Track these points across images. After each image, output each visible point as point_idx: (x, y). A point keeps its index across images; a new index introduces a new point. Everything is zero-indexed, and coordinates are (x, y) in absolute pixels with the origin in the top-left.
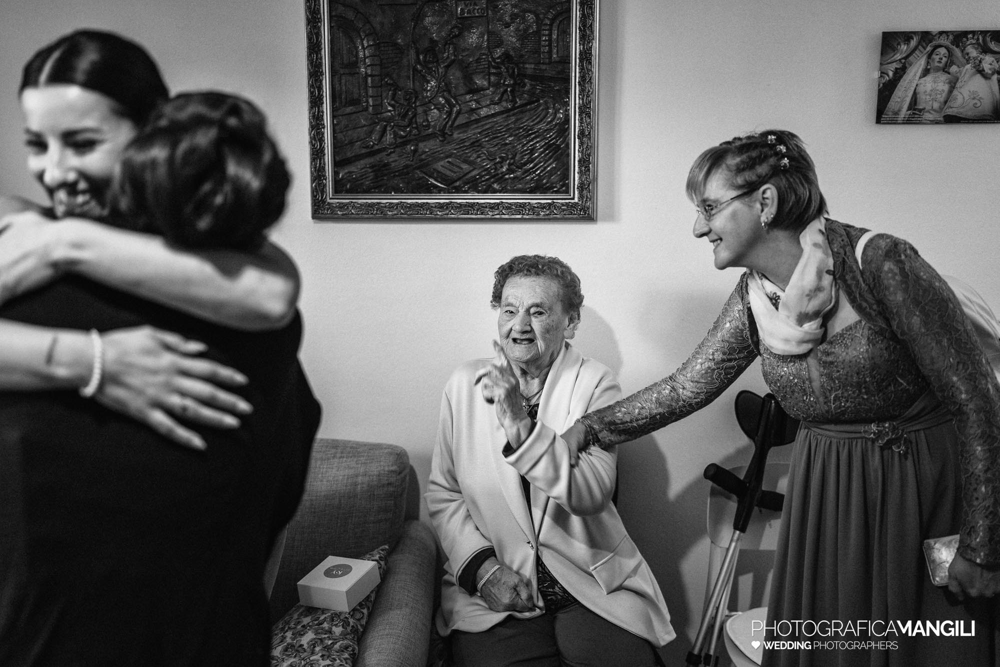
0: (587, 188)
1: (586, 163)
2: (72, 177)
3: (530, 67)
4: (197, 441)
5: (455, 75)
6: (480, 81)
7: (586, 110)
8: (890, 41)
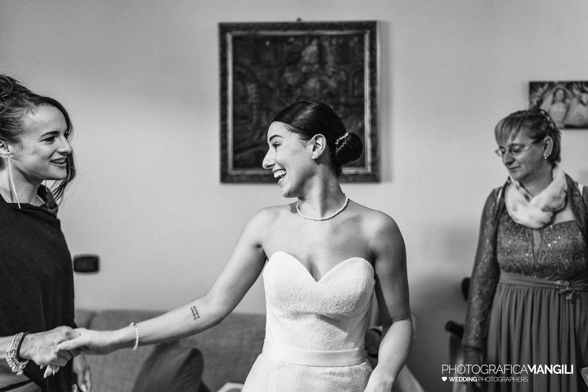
1: (375, 150)
8: (533, 86)
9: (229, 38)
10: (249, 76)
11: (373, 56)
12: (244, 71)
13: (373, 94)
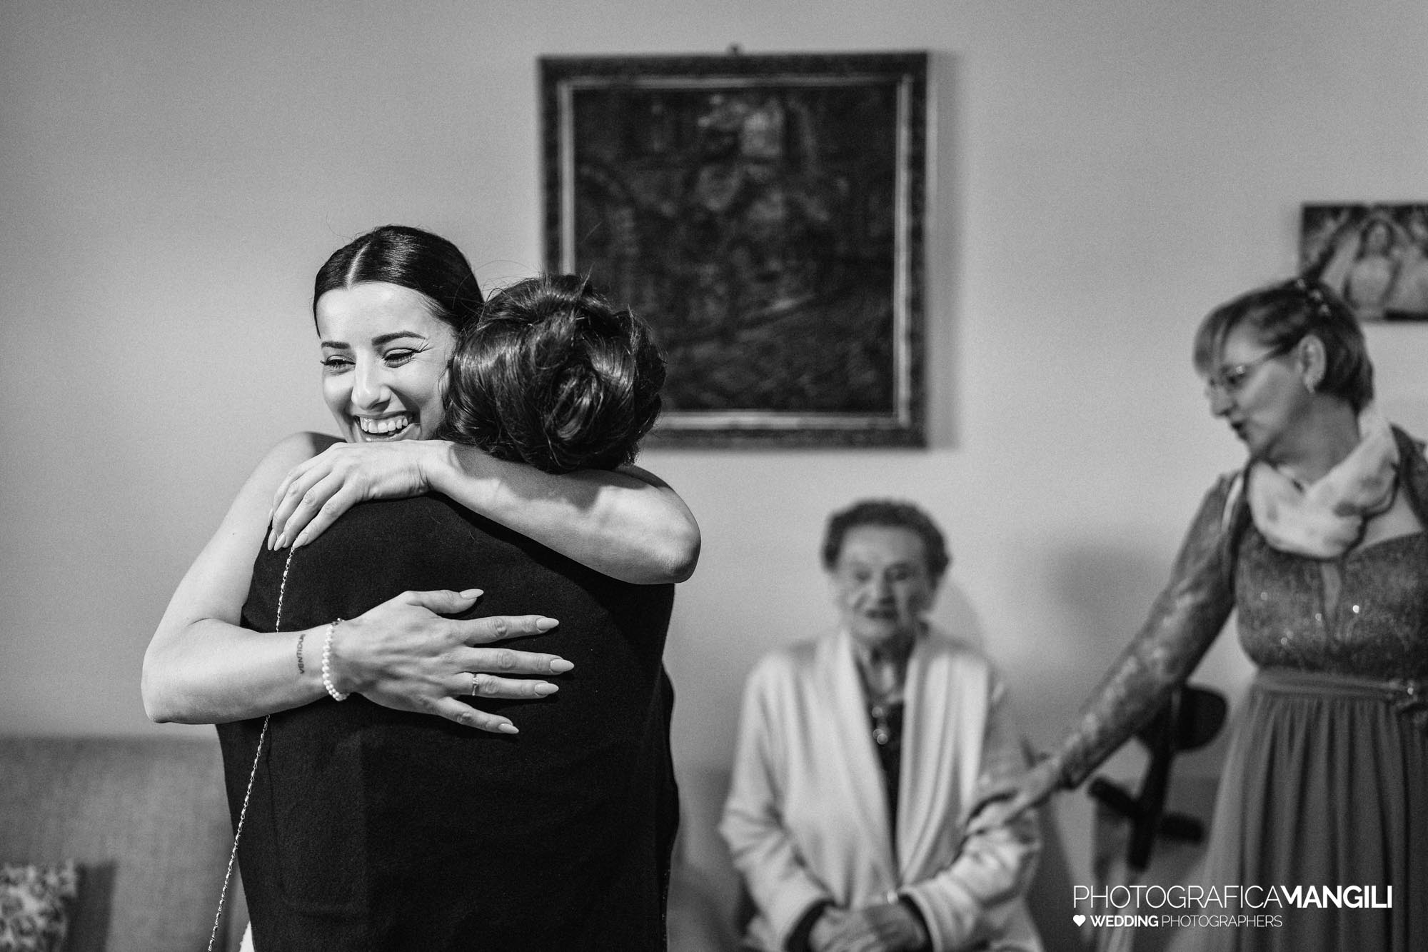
0: (918, 404)
1: (918, 372)
2: (385, 394)
3: (841, 248)
4: (508, 726)
5: (740, 257)
6: (774, 265)
7: (917, 304)
8: (1312, 216)
9: (565, 94)
10: (614, 188)
11: (918, 140)
12: (601, 177)
13: (917, 234)
